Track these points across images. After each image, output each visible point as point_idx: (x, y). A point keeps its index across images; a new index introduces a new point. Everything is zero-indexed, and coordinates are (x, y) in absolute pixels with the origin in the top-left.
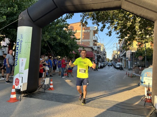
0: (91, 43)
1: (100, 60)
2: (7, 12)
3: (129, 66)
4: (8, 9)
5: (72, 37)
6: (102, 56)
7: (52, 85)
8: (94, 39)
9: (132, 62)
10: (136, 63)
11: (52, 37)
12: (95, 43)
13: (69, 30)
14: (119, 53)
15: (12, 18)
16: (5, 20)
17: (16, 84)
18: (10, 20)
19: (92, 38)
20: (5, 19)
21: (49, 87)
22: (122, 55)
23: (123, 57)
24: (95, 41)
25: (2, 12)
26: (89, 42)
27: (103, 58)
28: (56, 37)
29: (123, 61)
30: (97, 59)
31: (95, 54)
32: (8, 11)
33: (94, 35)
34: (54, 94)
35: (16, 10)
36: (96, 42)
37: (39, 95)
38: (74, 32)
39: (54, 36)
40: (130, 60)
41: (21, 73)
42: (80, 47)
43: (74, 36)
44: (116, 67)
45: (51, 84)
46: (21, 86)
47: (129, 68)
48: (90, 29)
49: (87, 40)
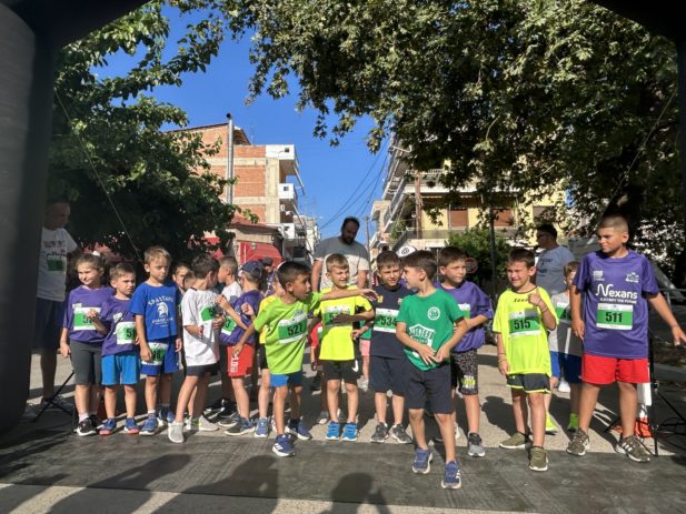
0: (273, 211)
8: (283, 196)
19: (277, 190)
24: (289, 204)
31: (288, 256)
33: (283, 180)
36: (292, 208)
48: (267, 155)
49: (255, 200)
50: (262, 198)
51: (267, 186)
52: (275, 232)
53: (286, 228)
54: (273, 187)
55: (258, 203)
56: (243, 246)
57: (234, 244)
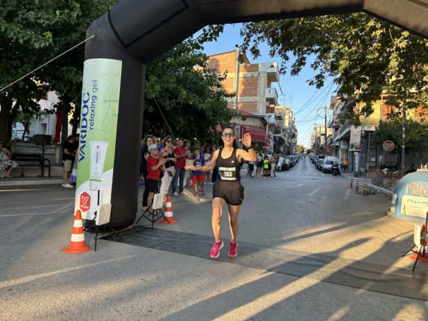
0: (261, 105)
1: (282, 149)
2: (53, 22)
3: (357, 166)
4: (56, 15)
5: (215, 89)
6: (286, 140)
7: (170, 211)
8: (268, 95)
9: (364, 155)
10: (373, 160)
11: (167, 90)
12: (272, 106)
13: (209, 71)
14: (330, 132)
15: (66, 39)
16: (50, 44)
17: (82, 206)
18: (62, 43)
19: (265, 92)
20: (51, 40)
21: (163, 215)
22: (338, 137)
23: (342, 142)
24: (272, 101)
25: (42, 21)
26: (256, 102)
27: (290, 144)
28: (176, 88)
29: (340, 153)
30: (274, 146)
31: (270, 133)
32: (56, 20)
33: (269, 86)
34: (175, 233)
35: (75, 15)
36: (274, 103)
37: (138, 237)
38: (221, 77)
39: (172, 86)
40: (358, 152)
41: (95, 180)
42: (236, 115)
43: (219, 86)
44: (321, 167)
45: (166, 209)
46: (96, 213)
47: (357, 170)
48: (259, 70)
49: (251, 99)
50: (255, 97)
51: (258, 89)
52: (262, 119)
53: (270, 117)
54: (262, 91)
55: (252, 100)
56: (241, 128)
57: (236, 127)
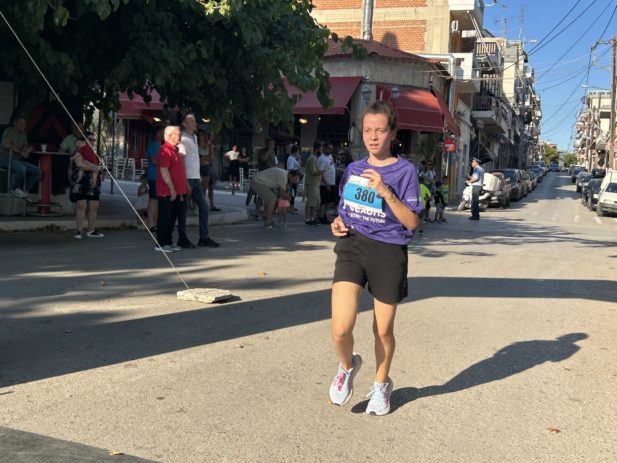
0: (437, 31)
1: (495, 151)
6: (504, 125)
8: (456, 4)
12: (465, 34)
24: (465, 20)
26: (424, 22)
27: (516, 138)
30: (473, 143)
31: (462, 107)
36: (472, 28)
44: (595, 201)
49: (408, 13)
50: (420, 9)
52: (440, 67)
53: (458, 62)
55: (412, 18)
56: (378, 90)
57: (365, 88)
